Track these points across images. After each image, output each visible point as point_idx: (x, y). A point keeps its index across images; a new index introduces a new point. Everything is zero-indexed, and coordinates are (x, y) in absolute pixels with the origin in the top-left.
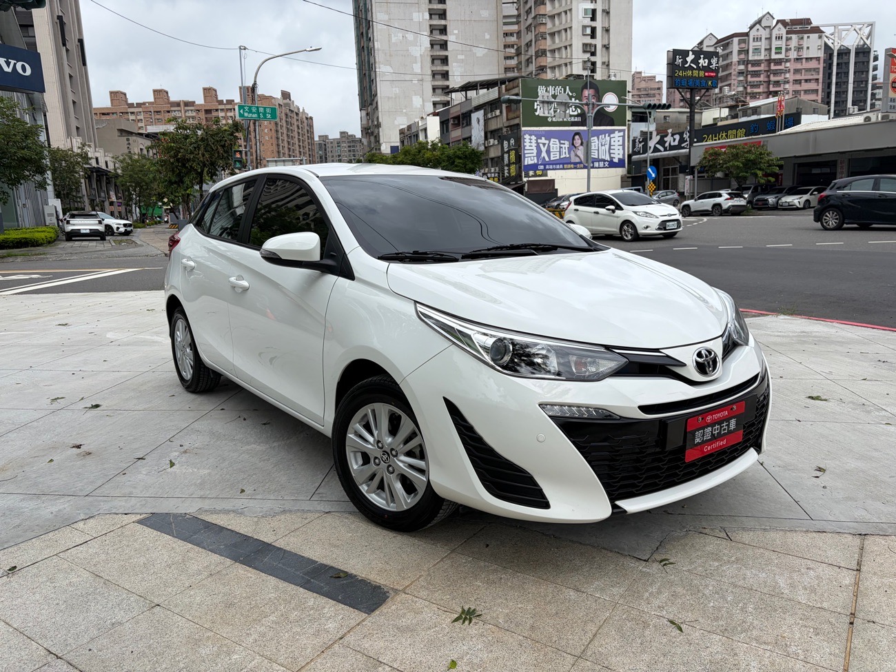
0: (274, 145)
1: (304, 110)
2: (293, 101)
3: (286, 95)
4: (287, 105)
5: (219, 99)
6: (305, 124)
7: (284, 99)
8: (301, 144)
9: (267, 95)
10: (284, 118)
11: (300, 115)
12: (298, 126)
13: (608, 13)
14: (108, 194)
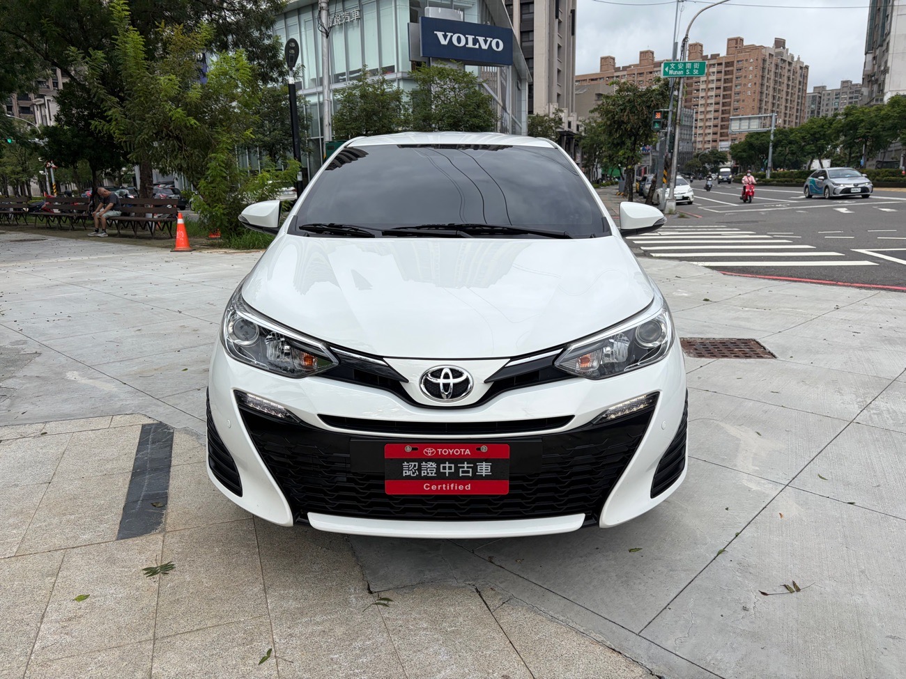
0: (756, 100)
1: (799, 58)
2: (787, 50)
3: (780, 43)
4: (780, 54)
5: (704, 54)
6: (798, 75)
7: (776, 48)
8: (789, 98)
9: (757, 45)
10: (773, 70)
11: (793, 65)
12: (789, 78)
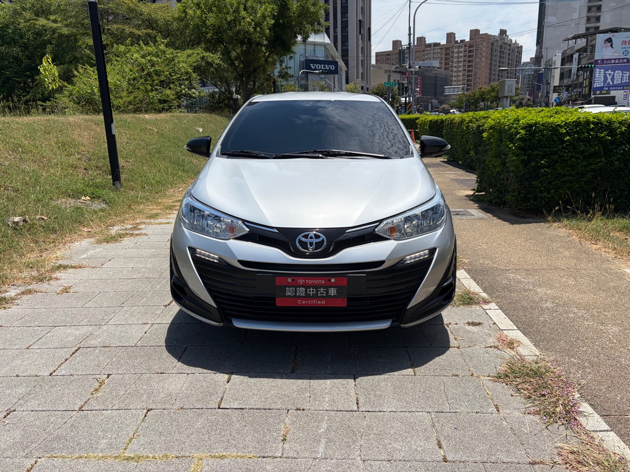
0: (488, 69)
2: (508, 36)
3: (503, 32)
4: (503, 39)
5: (456, 40)
6: (516, 52)
7: (500, 35)
9: (488, 34)
11: (512, 46)
12: (509, 54)
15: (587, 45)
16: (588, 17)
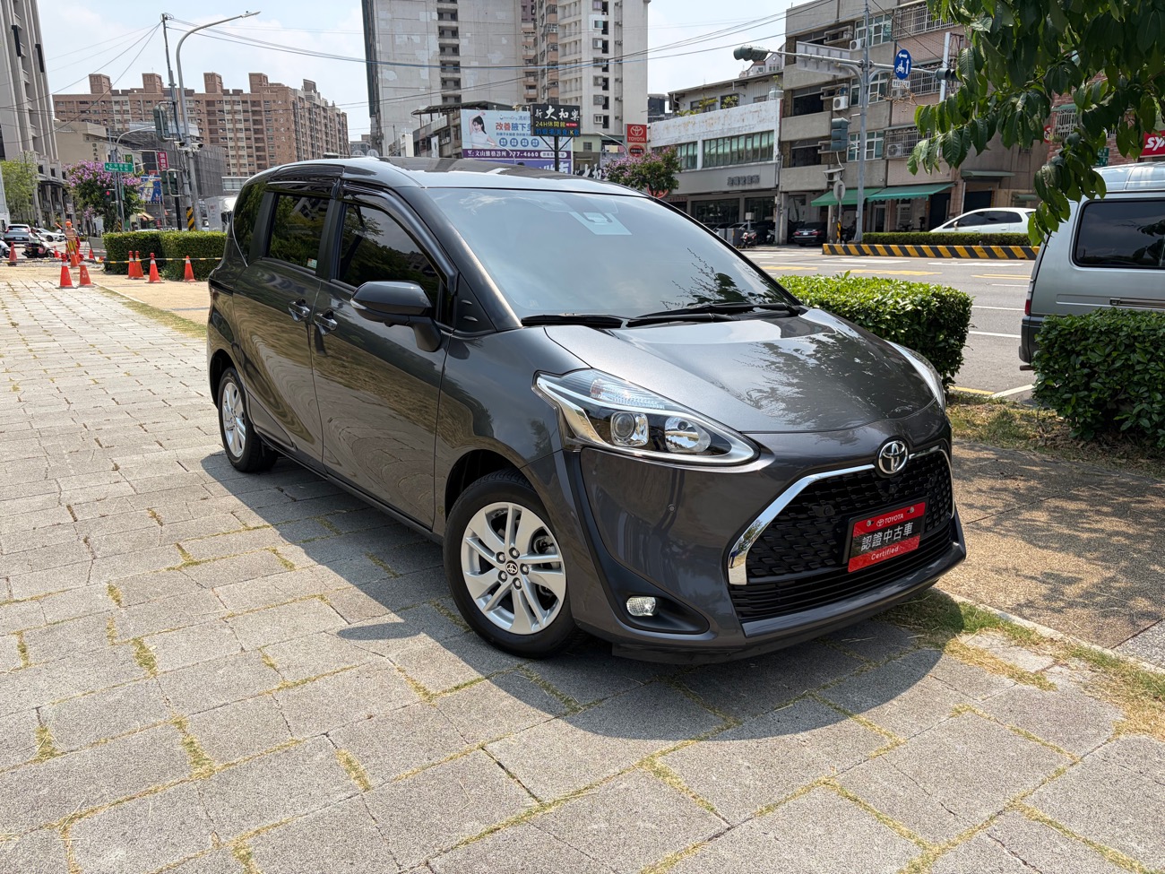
2: (319, 93)
3: (309, 86)
4: (310, 98)
5: (225, 88)
6: (336, 122)
7: (306, 91)
9: (284, 85)
10: (307, 115)
11: (329, 111)
12: (326, 125)
13: (621, 26)
14: (65, 205)
15: (448, 125)
16: (442, 79)
